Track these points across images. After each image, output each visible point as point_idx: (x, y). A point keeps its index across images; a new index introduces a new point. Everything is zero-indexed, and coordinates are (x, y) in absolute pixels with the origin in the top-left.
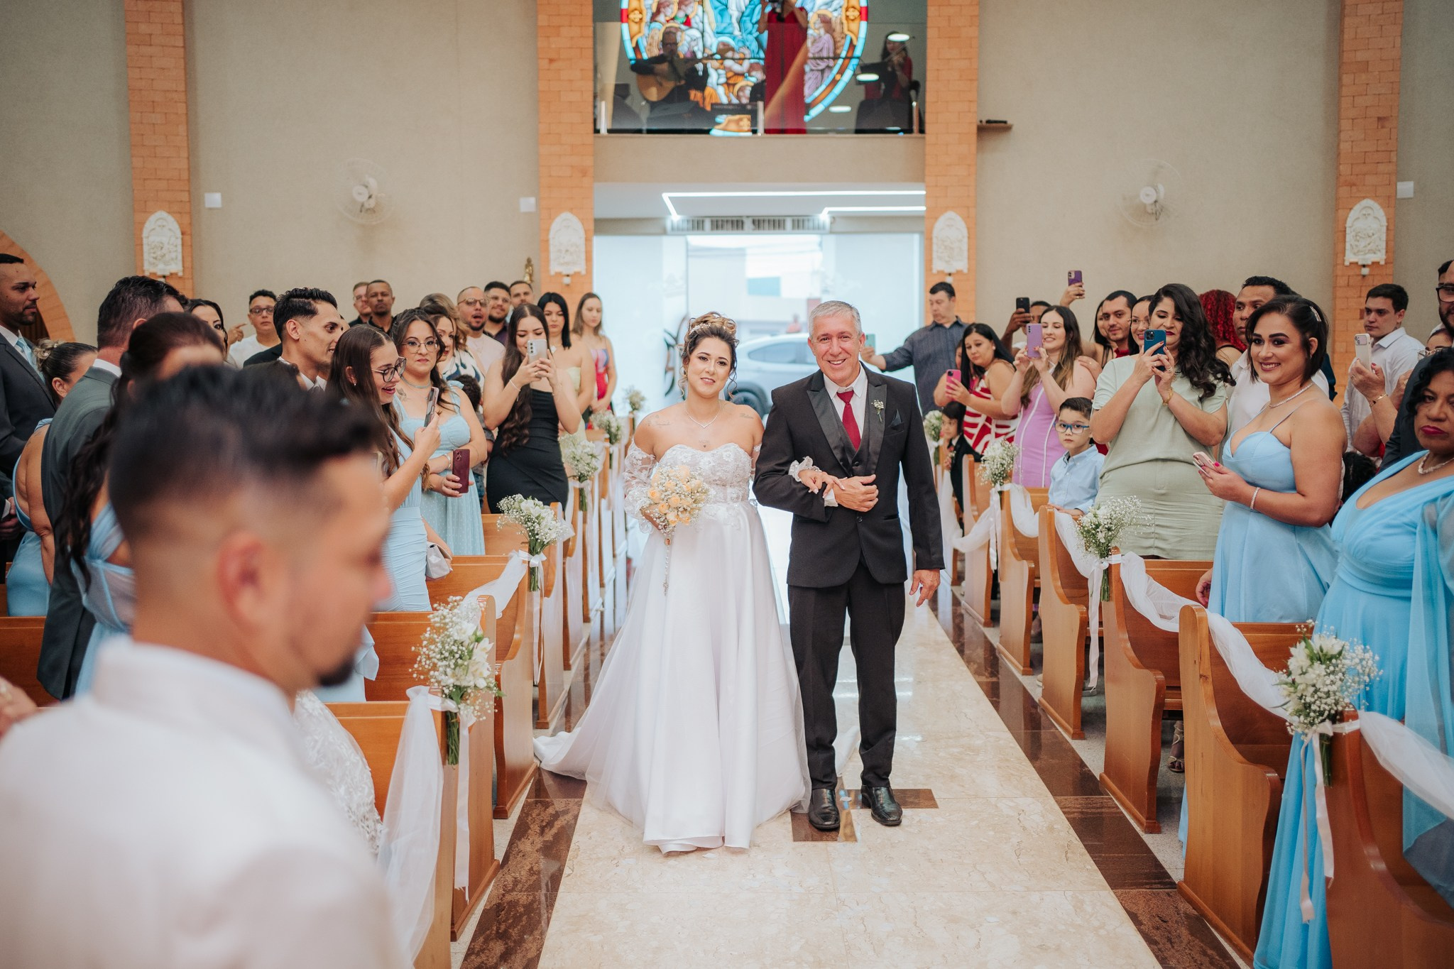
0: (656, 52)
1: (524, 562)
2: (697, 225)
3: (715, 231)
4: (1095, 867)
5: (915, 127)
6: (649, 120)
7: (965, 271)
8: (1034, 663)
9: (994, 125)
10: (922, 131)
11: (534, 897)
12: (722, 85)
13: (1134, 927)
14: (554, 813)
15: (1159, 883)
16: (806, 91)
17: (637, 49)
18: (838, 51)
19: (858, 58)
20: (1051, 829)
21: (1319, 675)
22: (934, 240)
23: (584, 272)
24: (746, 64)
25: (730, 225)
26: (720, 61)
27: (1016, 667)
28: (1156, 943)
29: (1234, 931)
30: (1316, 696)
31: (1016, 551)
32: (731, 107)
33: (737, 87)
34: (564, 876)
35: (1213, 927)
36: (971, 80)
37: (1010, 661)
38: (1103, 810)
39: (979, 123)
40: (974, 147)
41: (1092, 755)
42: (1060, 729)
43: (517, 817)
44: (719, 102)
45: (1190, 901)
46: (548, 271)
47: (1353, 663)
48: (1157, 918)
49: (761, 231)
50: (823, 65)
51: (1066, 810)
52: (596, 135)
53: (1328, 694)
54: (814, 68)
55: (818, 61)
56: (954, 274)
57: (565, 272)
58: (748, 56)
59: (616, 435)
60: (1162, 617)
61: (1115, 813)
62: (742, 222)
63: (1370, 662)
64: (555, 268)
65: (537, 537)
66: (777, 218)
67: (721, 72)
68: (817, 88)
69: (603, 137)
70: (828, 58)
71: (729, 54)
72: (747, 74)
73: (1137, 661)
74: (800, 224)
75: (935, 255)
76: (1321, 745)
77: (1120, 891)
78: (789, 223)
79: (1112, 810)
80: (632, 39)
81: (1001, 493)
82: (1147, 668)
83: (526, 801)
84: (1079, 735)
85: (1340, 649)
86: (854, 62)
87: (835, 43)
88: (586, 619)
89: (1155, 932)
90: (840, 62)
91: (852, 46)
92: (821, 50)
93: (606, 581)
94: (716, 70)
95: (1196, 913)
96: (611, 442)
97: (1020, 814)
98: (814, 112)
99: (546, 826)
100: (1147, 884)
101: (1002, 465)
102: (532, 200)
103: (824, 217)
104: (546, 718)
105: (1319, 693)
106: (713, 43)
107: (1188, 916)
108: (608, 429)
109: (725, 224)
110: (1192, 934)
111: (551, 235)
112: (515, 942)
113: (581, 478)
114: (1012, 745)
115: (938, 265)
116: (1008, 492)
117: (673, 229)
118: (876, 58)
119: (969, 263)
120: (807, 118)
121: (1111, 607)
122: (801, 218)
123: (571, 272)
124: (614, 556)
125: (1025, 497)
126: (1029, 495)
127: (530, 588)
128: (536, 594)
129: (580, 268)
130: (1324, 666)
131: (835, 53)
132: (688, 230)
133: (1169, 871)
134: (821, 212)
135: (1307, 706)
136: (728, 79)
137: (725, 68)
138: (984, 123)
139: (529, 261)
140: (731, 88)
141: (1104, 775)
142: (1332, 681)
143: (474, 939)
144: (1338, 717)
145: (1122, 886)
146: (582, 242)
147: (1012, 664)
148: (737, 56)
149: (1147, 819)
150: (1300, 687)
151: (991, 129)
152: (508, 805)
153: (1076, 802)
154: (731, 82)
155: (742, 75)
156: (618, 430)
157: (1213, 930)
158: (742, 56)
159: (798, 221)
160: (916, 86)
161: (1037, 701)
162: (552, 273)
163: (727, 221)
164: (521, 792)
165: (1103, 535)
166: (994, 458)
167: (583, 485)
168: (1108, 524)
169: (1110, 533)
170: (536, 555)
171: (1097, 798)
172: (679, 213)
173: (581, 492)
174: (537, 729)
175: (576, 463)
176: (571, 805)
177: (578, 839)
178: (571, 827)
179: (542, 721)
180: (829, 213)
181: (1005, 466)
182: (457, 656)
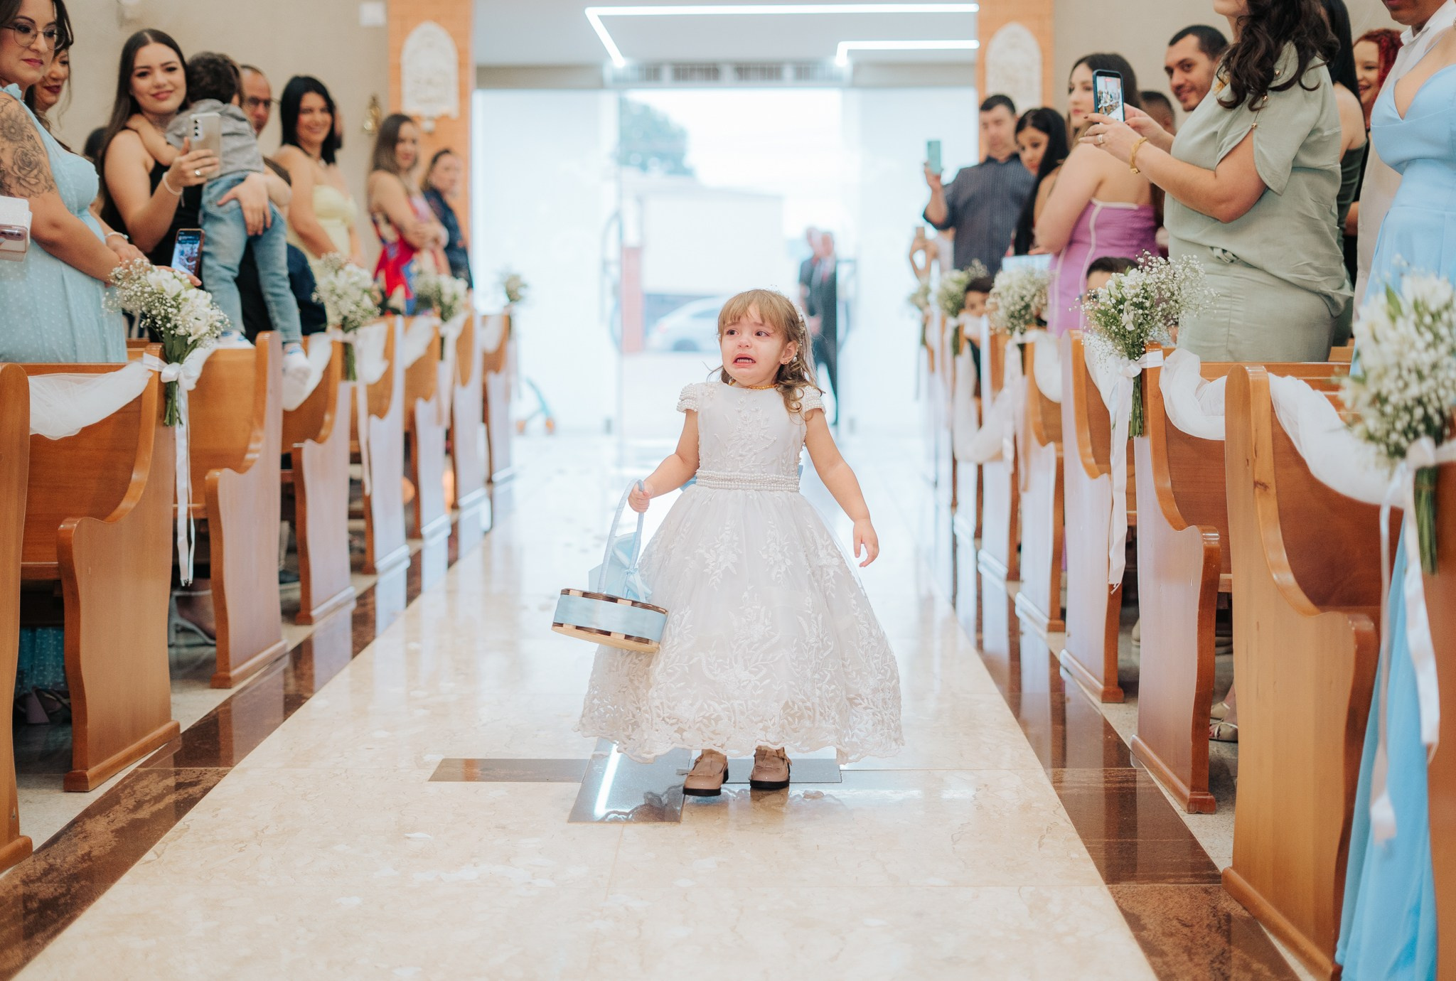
2: (650, 73)
3: (679, 85)
4: (1087, 856)
11: (69, 890)
13: (1127, 932)
14: (173, 785)
15: (1192, 876)
22: (990, 68)
23: (455, 115)
25: (699, 73)
27: (1040, 625)
28: (1162, 954)
31: (1043, 434)
35: (1273, 934)
37: (1032, 615)
42: (1087, 692)
45: (1241, 898)
48: (1175, 922)
51: (1062, 786)
57: (425, 115)
62: (718, 70)
64: (410, 108)
66: (770, 64)
73: (1180, 519)
74: (806, 71)
77: (1119, 886)
78: (788, 72)
79: (1142, 785)
81: (1022, 347)
82: (1195, 525)
83: (135, 771)
84: (1114, 694)
89: (1165, 939)
93: (426, 530)
95: (1246, 914)
99: (149, 801)
100: (1170, 877)
102: (380, 7)
103: (841, 61)
104: (228, 670)
109: (694, 73)
111: (405, 57)
116: (1033, 344)
117: (615, 80)
121: (1144, 444)
122: (807, 64)
123: (436, 114)
124: (455, 506)
127: (161, 414)
129: (449, 107)
132: (637, 81)
133: (1215, 861)
134: (836, 53)
139: (374, 98)
141: (1140, 742)
145: (1127, 879)
146: (453, 67)
147: (1035, 620)
149: (1193, 788)
152: (93, 775)
153: (1084, 775)
157: (1270, 937)
159: (802, 68)
164: (128, 760)
165: (1132, 314)
166: (1009, 288)
167: (349, 337)
168: (1137, 296)
169: (1140, 311)
170: (175, 365)
171: (1121, 771)
172: (624, 54)
173: (347, 348)
174: (213, 687)
175: (335, 298)
176: (207, 776)
177: (192, 816)
178: (190, 802)
179: (222, 674)
180: (850, 52)
181: (1027, 299)
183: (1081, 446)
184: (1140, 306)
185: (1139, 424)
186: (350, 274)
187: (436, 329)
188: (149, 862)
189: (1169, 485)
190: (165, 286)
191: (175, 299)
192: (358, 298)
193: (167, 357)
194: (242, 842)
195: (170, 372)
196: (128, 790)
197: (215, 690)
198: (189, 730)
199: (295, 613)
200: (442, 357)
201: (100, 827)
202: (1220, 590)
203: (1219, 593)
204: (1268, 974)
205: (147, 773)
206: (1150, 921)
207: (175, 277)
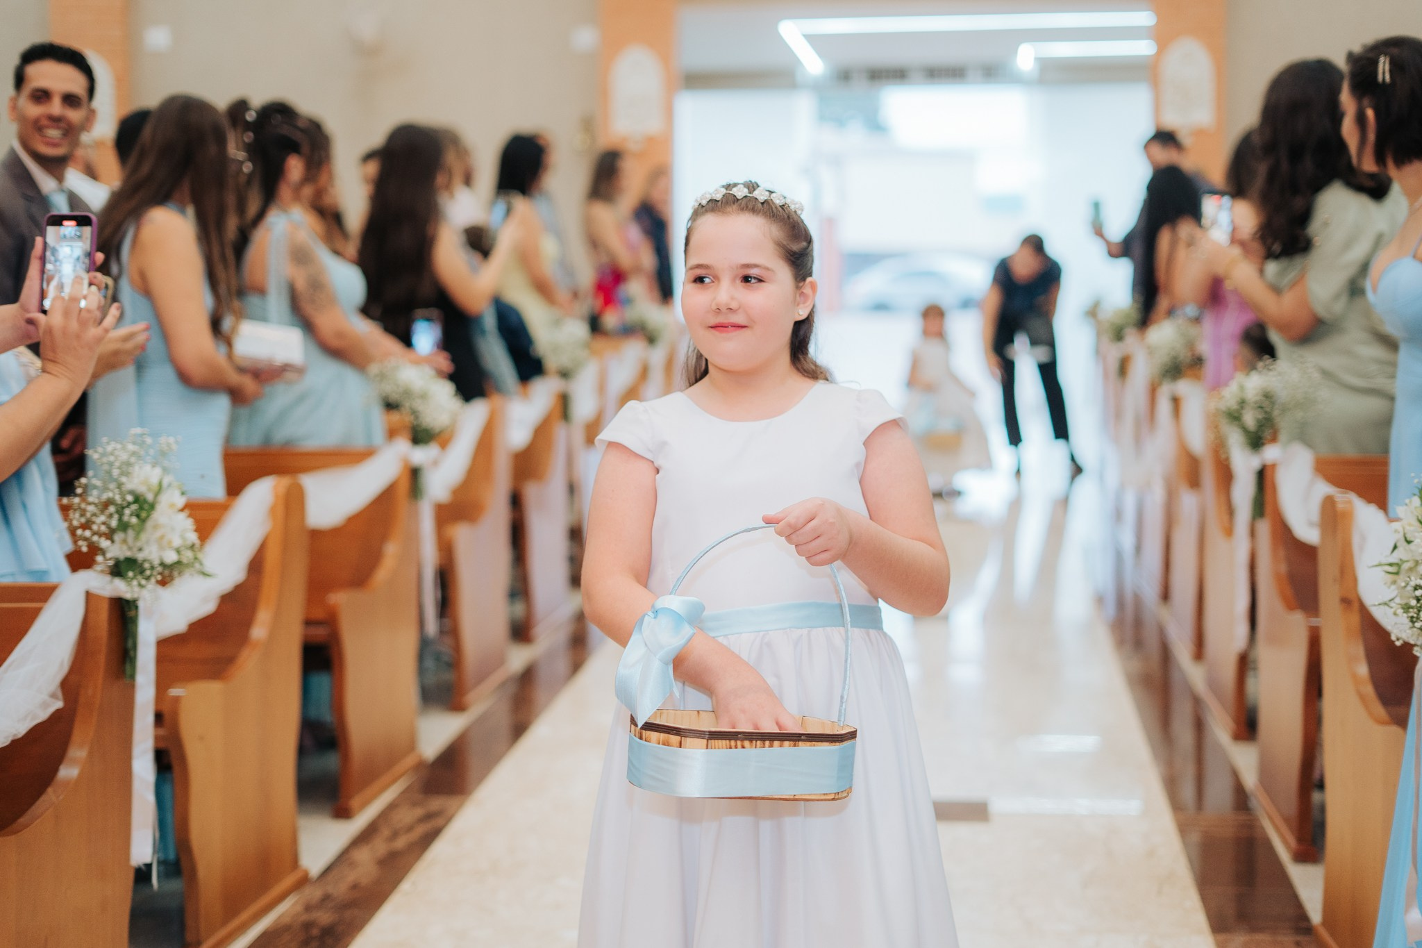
1: (402, 456)
2: (847, 78)
7: (1209, 125)
11: (342, 917)
14: (423, 815)
15: (1294, 928)
20: (1151, 853)
22: (1162, 78)
23: (661, 133)
27: (1183, 652)
34: (397, 891)
37: (1177, 645)
41: (1249, 761)
42: (1220, 731)
43: (368, 819)
49: (934, 85)
51: (1184, 831)
57: (633, 137)
62: (906, 72)
64: (617, 130)
65: (420, 421)
66: (958, 66)
73: (1291, 602)
74: (991, 72)
75: (1163, 100)
78: (974, 74)
79: (1260, 833)
83: (393, 801)
84: (1238, 737)
99: (404, 829)
102: (594, 32)
103: (1025, 62)
109: (884, 74)
111: (613, 81)
113: (565, 374)
115: (1168, 116)
117: (810, 85)
119: (1215, 117)
121: (1264, 527)
129: (655, 129)
132: (832, 84)
133: (1310, 912)
139: (587, 121)
141: (1259, 786)
146: (658, 89)
147: (1179, 650)
149: (1299, 842)
150: (1407, 566)
152: (355, 801)
159: (988, 68)
161: (1196, 691)
163: (887, 71)
164: (387, 787)
165: (1253, 416)
167: (566, 385)
168: (1258, 398)
170: (422, 450)
173: (564, 394)
174: (452, 710)
175: (557, 352)
176: (450, 807)
178: (436, 832)
179: (460, 700)
181: (1177, 357)
182: (127, 511)
183: (1216, 509)
184: (1262, 407)
185: (1258, 511)
190: (416, 386)
194: (481, 873)
196: (386, 819)
197: (454, 714)
199: (521, 632)
201: (365, 856)
205: (404, 802)
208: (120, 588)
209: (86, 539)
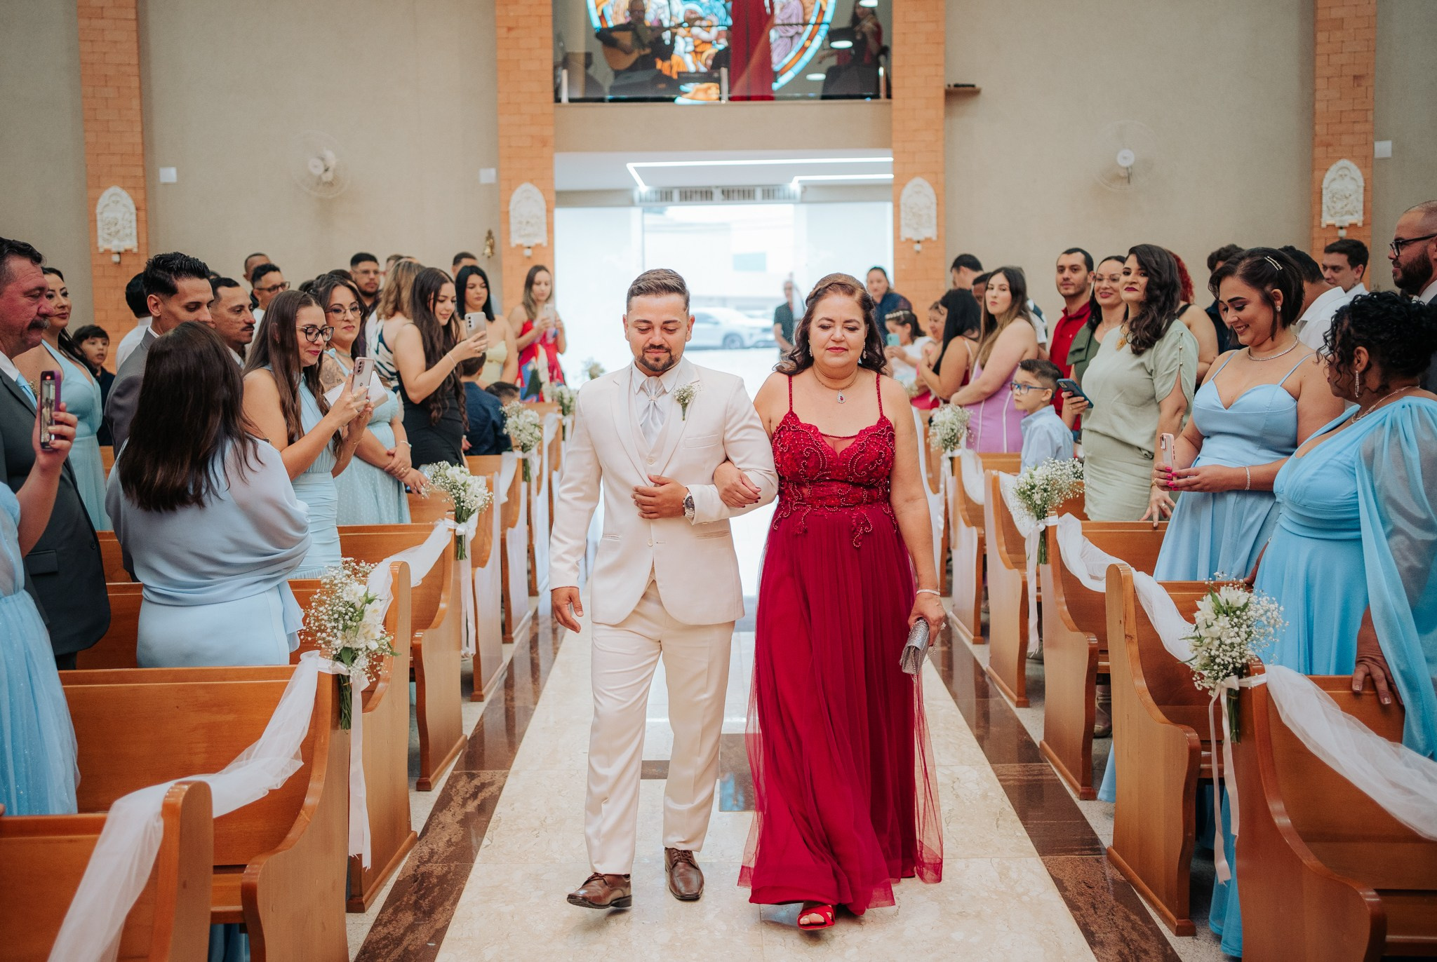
0: (622, 20)
1: (450, 530)
2: (666, 195)
3: (684, 202)
4: (1026, 834)
5: (883, 94)
6: (613, 89)
7: (934, 238)
8: (983, 632)
9: (961, 89)
10: (889, 96)
11: (449, 868)
12: (689, 53)
13: (1058, 893)
14: (479, 784)
15: (1088, 850)
16: (775, 57)
17: (602, 17)
18: (807, 17)
19: (828, 24)
20: (985, 796)
21: (1223, 628)
22: (902, 207)
23: (545, 244)
24: (714, 31)
25: (699, 195)
26: (688, 29)
27: (967, 636)
28: (1079, 909)
29: (1157, 896)
30: (1221, 649)
31: (968, 517)
32: (697, 75)
33: (705, 55)
34: (482, 846)
35: (1139, 892)
36: (938, 43)
37: (962, 630)
38: (1040, 777)
39: (947, 87)
40: (941, 112)
41: (1033, 722)
42: (1005, 697)
43: (441, 789)
44: (684, 70)
45: (1117, 867)
46: (509, 243)
47: (1258, 615)
48: (1083, 884)
49: (730, 202)
50: (792, 31)
51: (1003, 777)
52: (558, 104)
53: (1232, 645)
54: (783, 34)
55: (787, 28)
56: (923, 242)
57: (526, 244)
58: (716, 23)
59: (569, 407)
60: (1093, 577)
61: (1052, 780)
62: (711, 193)
63: (1275, 613)
64: (515, 240)
65: (462, 504)
66: (746, 189)
67: (689, 40)
68: (786, 55)
69: (564, 106)
70: (797, 25)
71: (698, 23)
72: (714, 42)
73: (1073, 624)
74: (770, 193)
75: (903, 222)
76: (1229, 700)
77: (1048, 858)
78: (759, 193)
79: (1050, 777)
80: (597, 7)
81: (952, 459)
82: (1082, 630)
83: (452, 773)
84: (1023, 704)
85: (1246, 601)
86: (824, 29)
87: (804, 9)
88: (533, 592)
89: (1079, 898)
90: (810, 28)
91: (822, 12)
92: (790, 17)
94: (683, 38)
95: (1123, 879)
96: (564, 414)
97: (954, 782)
98: (783, 80)
99: (469, 798)
100: (1077, 850)
101: (953, 430)
102: (493, 171)
103: (794, 186)
104: (480, 689)
105: (1223, 646)
106: (680, 10)
107: (1114, 882)
108: (561, 401)
109: (694, 195)
110: (1116, 900)
111: (512, 207)
112: (424, 912)
113: (524, 448)
114: (954, 713)
115: (907, 233)
116: (959, 457)
117: (641, 200)
118: (845, 23)
119: (938, 230)
120: (775, 86)
121: (1047, 570)
122: (771, 188)
123: (532, 244)
125: (976, 463)
126: (980, 461)
127: (456, 556)
128: (466, 564)
129: (542, 240)
130: (1228, 618)
131: (804, 19)
132: (656, 201)
133: (1100, 837)
134: (791, 181)
135: (1213, 659)
136: (695, 47)
137: (692, 36)
138: (952, 87)
139: (490, 233)
140: (699, 56)
141: (1044, 743)
142: (1237, 633)
143: (382, 912)
144: (1245, 671)
145: (1051, 852)
146: (543, 213)
147: (964, 634)
148: (704, 23)
149: (1082, 785)
150: (1207, 641)
151: (959, 93)
152: (432, 777)
153: (1014, 769)
154: (699, 49)
155: (710, 42)
156: (570, 402)
157: (1138, 895)
158: (710, 24)
159: (768, 191)
160: (885, 51)
161: (984, 668)
162: (513, 245)
163: (696, 192)
164: (448, 764)
165: (1039, 496)
166: (944, 423)
167: (526, 455)
168: (1043, 484)
169: (1045, 494)
170: (463, 523)
171: (1035, 766)
172: (646, 184)
173: (525, 462)
174: (472, 701)
175: (518, 432)
176: (497, 777)
177: (500, 810)
178: (495, 799)
179: (477, 693)
180: (800, 182)
181: (955, 431)
182: (347, 617)
183: (999, 545)
184: (1045, 490)
185: (1043, 557)
186: (527, 416)
187: (560, 421)
188: (487, 846)
189: (1063, 599)
190: (458, 478)
191: (463, 485)
192: (532, 431)
193: (459, 518)
194: (535, 830)
195: (461, 529)
196: (454, 790)
197: (474, 703)
198: (472, 738)
200: (564, 439)
202: (1099, 672)
203: (1098, 674)
204: (1140, 923)
205: (460, 775)
206: (1069, 884)
207: (462, 472)
208: (341, 668)
209: (324, 639)
